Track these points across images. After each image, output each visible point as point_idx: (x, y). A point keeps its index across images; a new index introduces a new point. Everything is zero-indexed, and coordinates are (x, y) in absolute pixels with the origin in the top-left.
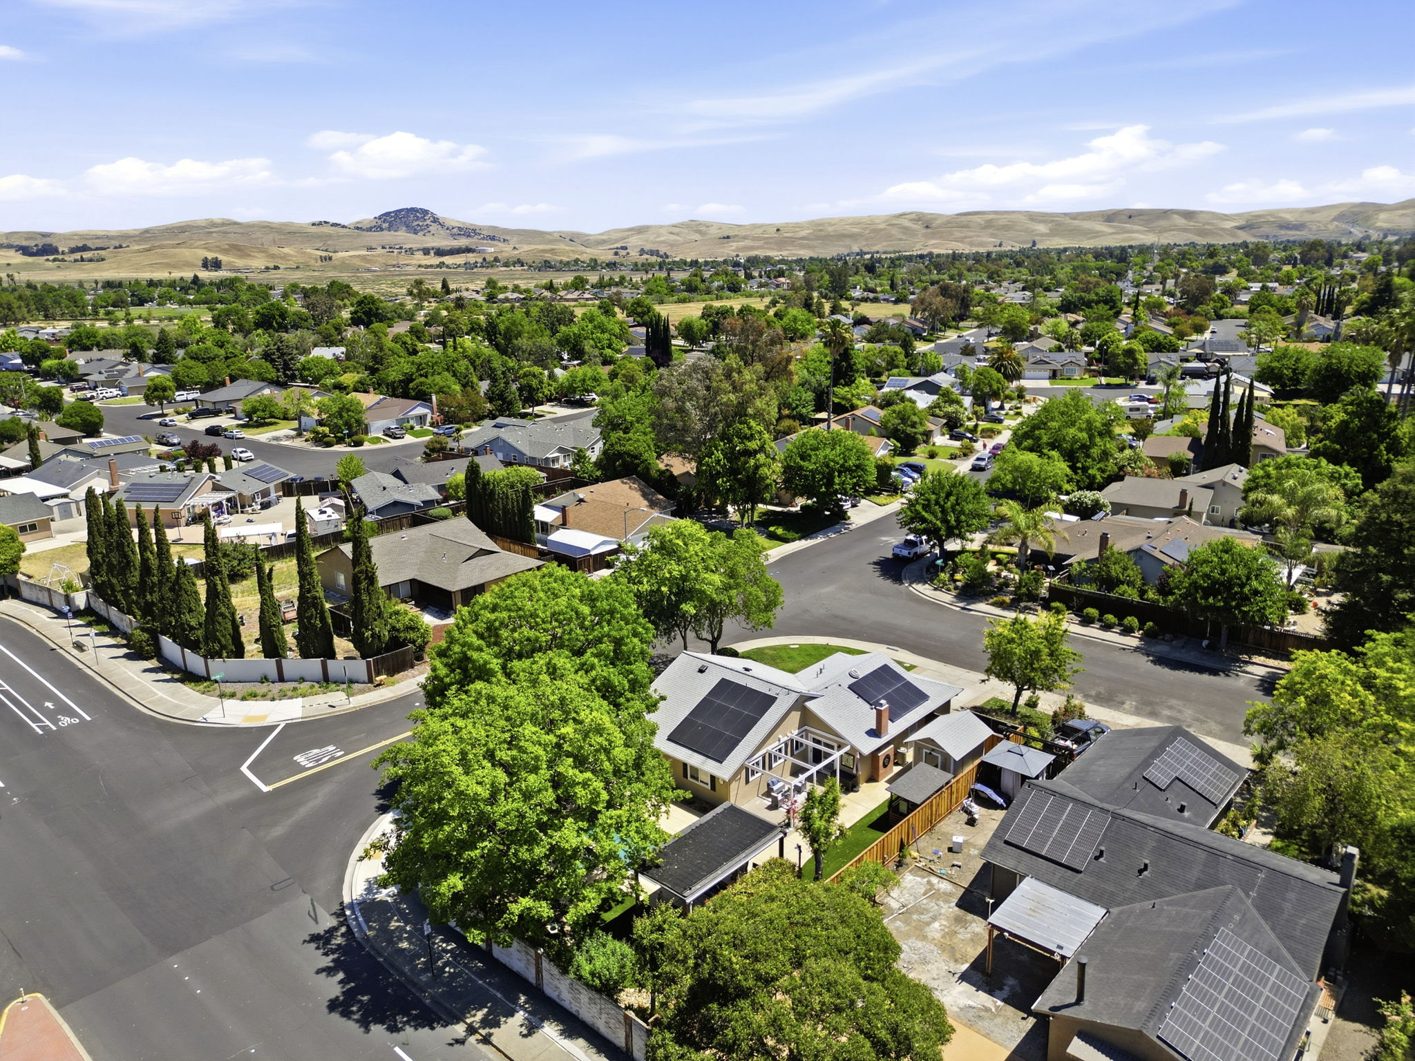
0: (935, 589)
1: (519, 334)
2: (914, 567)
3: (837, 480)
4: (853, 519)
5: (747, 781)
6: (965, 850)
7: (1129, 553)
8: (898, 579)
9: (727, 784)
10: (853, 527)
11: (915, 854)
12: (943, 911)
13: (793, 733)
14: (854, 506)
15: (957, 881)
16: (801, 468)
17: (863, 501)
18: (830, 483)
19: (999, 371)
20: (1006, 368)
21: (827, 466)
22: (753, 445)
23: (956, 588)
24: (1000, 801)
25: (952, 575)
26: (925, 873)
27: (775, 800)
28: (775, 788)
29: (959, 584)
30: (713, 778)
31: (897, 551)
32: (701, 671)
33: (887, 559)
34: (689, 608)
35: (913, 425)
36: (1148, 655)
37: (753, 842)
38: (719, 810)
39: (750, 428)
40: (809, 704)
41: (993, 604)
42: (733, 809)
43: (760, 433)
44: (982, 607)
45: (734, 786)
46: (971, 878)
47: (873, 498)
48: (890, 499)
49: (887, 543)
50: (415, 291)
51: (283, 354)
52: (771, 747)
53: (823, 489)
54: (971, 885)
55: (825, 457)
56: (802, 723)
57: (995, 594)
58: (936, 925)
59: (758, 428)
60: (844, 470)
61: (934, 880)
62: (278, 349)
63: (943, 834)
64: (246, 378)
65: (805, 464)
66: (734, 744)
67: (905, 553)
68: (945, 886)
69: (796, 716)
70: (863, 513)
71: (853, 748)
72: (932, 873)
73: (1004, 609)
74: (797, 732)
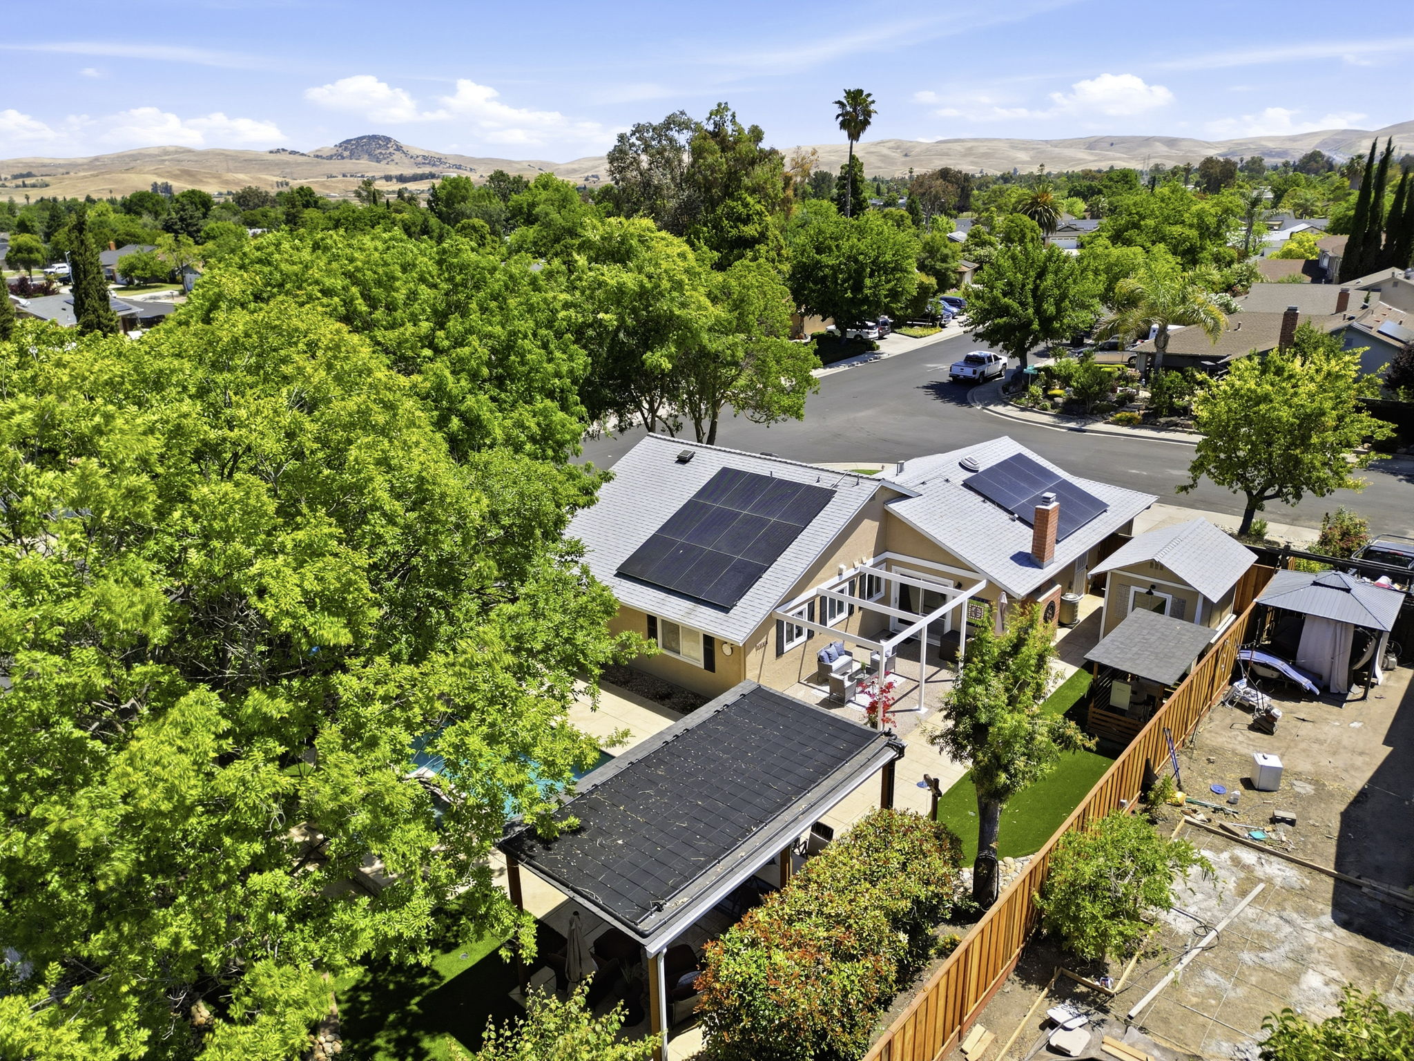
0: (1023, 410)
1: (464, 199)
2: (982, 389)
3: (868, 282)
4: (882, 349)
5: (780, 652)
6: (1283, 784)
7: (1332, 333)
8: (963, 401)
9: (740, 652)
10: (885, 356)
11: (1180, 796)
12: (1311, 939)
13: (867, 564)
14: (881, 338)
15: (1300, 857)
16: (818, 265)
17: (892, 335)
18: (858, 287)
19: (1033, 218)
20: (1041, 215)
21: (856, 261)
22: (750, 230)
23: (1053, 407)
24: (1306, 682)
25: (1045, 391)
26: (1218, 841)
27: (837, 686)
28: (835, 665)
29: (1058, 400)
30: (709, 641)
31: (957, 371)
32: (683, 460)
33: (942, 384)
34: (660, 359)
35: (944, 259)
36: (1395, 474)
37: (824, 771)
38: (729, 697)
39: (746, 205)
40: (897, 507)
41: (1116, 423)
42: (760, 694)
43: (760, 214)
44: (1100, 426)
45: (753, 658)
46: (1331, 849)
47: (905, 330)
48: (925, 331)
49: (936, 370)
50: (364, 194)
51: (188, 225)
52: (824, 585)
53: (849, 294)
54: (1339, 864)
55: (852, 247)
56: (882, 546)
57: (1116, 411)
58: (1312, 980)
59: (758, 207)
60: (879, 267)
61: (1249, 857)
62: (182, 219)
63: (1213, 750)
64: (136, 243)
65: (824, 259)
66: (750, 576)
67: (968, 372)
68: (1277, 870)
69: (870, 529)
70: (894, 345)
71: (991, 584)
72: (1232, 837)
73: (1134, 427)
74: (871, 561)
